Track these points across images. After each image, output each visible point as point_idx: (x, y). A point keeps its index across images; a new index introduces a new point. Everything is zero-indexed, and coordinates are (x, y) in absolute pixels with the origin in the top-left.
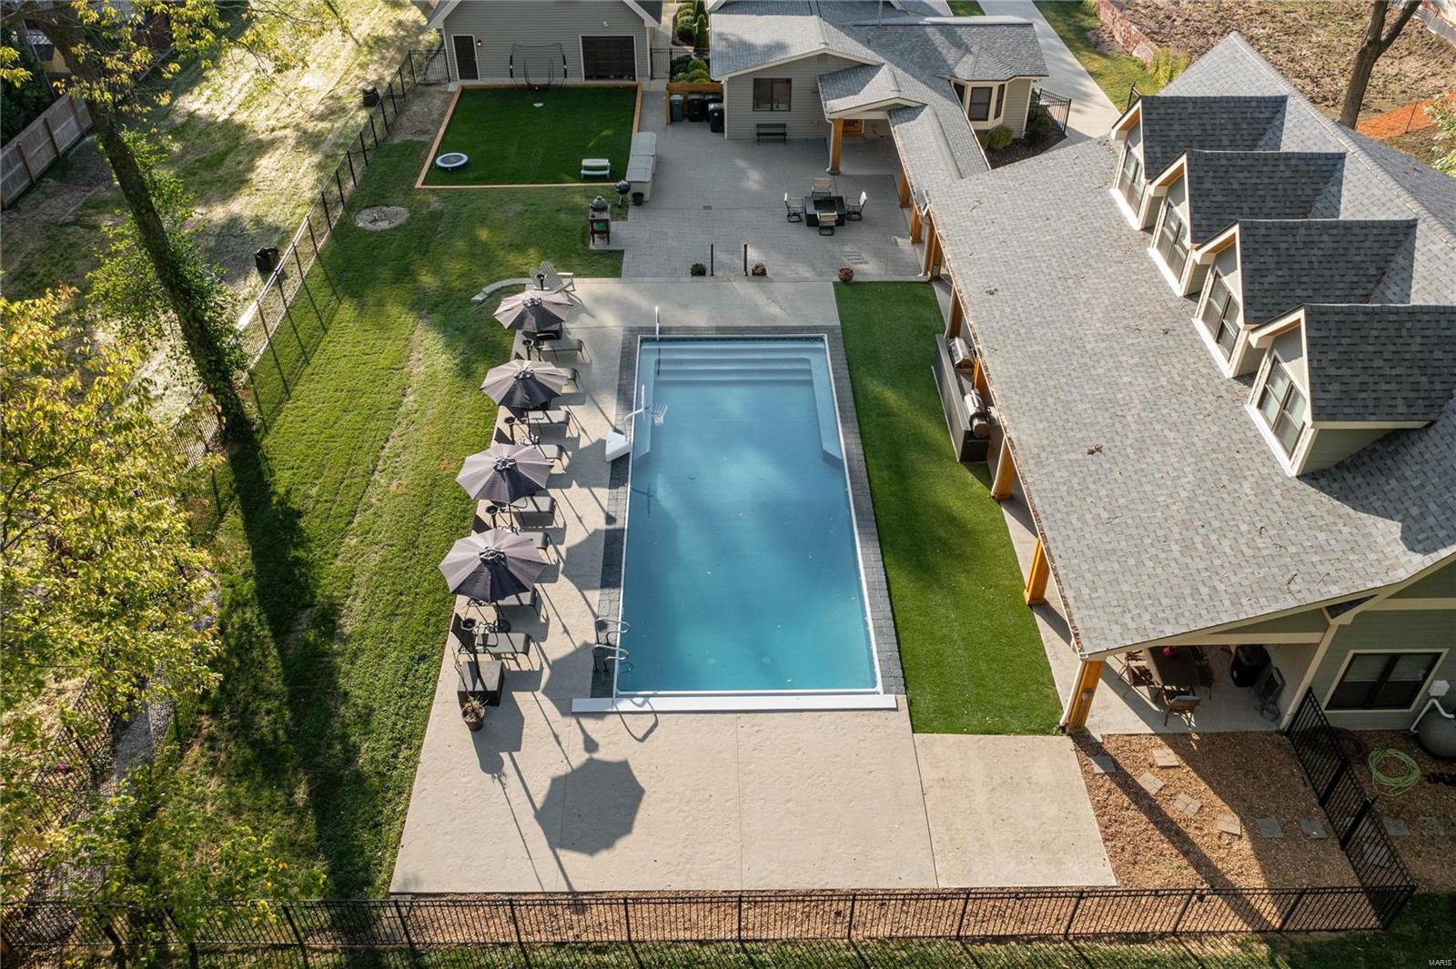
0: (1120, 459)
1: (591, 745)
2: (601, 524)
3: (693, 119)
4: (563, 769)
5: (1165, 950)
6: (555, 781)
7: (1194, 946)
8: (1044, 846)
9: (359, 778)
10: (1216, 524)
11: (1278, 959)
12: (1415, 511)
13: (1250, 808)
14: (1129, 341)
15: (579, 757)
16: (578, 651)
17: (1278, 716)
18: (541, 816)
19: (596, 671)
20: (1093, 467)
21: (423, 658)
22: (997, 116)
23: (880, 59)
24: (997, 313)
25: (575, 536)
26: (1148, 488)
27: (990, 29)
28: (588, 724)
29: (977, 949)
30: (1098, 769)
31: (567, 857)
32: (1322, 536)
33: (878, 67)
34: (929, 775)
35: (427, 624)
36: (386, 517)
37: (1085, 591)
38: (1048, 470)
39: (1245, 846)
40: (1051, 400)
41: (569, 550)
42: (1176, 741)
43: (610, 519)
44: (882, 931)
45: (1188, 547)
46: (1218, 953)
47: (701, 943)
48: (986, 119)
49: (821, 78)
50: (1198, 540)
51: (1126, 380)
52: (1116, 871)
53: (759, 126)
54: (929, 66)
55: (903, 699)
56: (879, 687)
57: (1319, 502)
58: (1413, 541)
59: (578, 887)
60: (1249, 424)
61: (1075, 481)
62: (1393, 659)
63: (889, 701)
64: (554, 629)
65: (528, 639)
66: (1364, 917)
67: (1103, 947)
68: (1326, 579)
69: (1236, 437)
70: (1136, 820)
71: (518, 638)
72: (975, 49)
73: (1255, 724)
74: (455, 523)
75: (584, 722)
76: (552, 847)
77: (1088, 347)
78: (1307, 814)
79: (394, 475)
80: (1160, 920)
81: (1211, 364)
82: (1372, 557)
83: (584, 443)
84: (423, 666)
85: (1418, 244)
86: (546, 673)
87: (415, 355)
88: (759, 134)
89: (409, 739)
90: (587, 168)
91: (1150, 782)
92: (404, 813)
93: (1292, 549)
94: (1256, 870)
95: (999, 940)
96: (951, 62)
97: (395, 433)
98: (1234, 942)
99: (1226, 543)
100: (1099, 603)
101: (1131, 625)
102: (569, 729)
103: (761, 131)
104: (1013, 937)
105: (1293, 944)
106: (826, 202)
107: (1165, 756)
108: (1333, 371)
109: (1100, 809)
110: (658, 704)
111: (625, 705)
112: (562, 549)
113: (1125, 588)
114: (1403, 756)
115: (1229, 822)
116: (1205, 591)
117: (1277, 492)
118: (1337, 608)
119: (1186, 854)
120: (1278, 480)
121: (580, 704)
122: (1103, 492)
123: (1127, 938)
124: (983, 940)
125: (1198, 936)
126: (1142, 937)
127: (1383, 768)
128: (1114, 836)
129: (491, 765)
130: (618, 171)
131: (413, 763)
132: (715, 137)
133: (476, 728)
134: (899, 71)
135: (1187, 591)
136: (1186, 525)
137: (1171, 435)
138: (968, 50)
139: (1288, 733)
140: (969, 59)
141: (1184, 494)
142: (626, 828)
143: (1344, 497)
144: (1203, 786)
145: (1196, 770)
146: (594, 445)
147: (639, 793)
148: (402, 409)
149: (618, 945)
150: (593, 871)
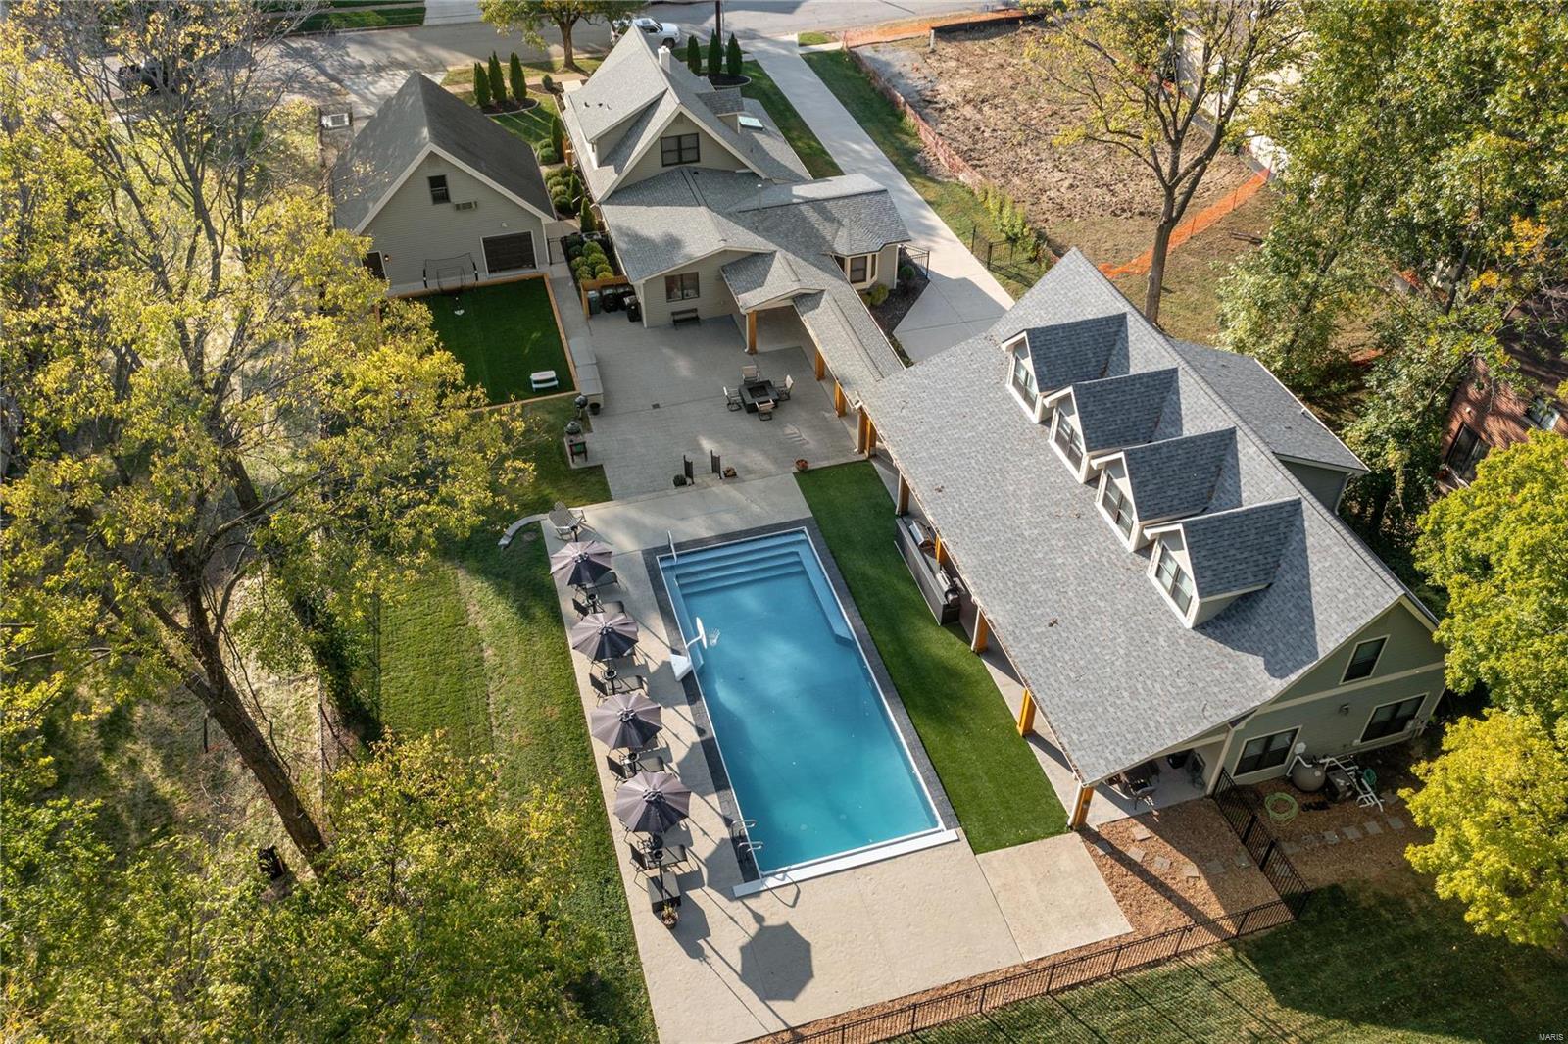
0: (1072, 629)
1: (759, 918)
2: (696, 738)
3: (608, 310)
4: (747, 939)
5: (1172, 967)
6: (743, 949)
7: (1189, 960)
8: (1082, 915)
9: (604, 985)
10: (1148, 672)
11: (1240, 955)
12: (1270, 649)
13: (1201, 857)
14: (1054, 527)
15: (753, 928)
16: (719, 847)
17: (1204, 786)
18: (744, 977)
19: (740, 861)
20: (1055, 638)
21: (607, 881)
22: (873, 275)
23: (771, 247)
24: (949, 509)
25: (679, 753)
26: (1097, 650)
27: (855, 200)
28: (751, 903)
29: (1061, 997)
30: (1101, 852)
31: (776, 1005)
32: (1217, 672)
33: (772, 254)
34: (995, 883)
35: (597, 852)
36: (523, 769)
37: (1075, 737)
38: (1024, 643)
39: (1203, 884)
40: (1011, 584)
42: (1144, 819)
43: (700, 732)
44: (999, 1001)
45: (1134, 694)
46: (1204, 960)
48: (864, 280)
49: (723, 268)
50: (1139, 686)
51: (1060, 561)
52: (1131, 921)
53: (673, 313)
54: (813, 248)
55: (960, 830)
56: (941, 825)
57: (1209, 646)
58: (1275, 669)
59: (793, 1024)
60: (1152, 588)
61: (1045, 650)
62: (1270, 739)
63: (951, 835)
64: (695, 834)
65: (683, 848)
66: (1283, 916)
67: (1136, 975)
68: (1226, 705)
69: (1146, 601)
70: (1134, 882)
71: (676, 851)
72: (845, 221)
73: (1190, 794)
74: (580, 762)
75: (747, 902)
76: (763, 999)
77: (1026, 534)
78: (1236, 852)
79: (510, 729)
80: (1165, 949)
81: (1116, 541)
82: (1250, 684)
83: (653, 667)
84: (610, 888)
85: (1239, 447)
86: (704, 871)
87: (472, 609)
88: (675, 321)
89: (627, 945)
90: (537, 382)
91: (1135, 853)
92: (648, 1003)
93: (1200, 685)
94: (1214, 899)
95: (1072, 987)
96: (829, 238)
97: (491, 689)
98: (1212, 951)
99: (1158, 686)
100: (1085, 745)
101: (1111, 758)
102: (736, 908)
103: (677, 317)
104: (1081, 983)
105: (1246, 943)
106: (758, 388)
107: (1141, 832)
108: (1206, 563)
109: (1110, 879)
110: (795, 876)
111: (771, 882)
112: (673, 765)
113: (1100, 730)
114: (1285, 796)
115: (1191, 870)
116: (1152, 724)
117: (1181, 642)
118: (1234, 722)
119: (1170, 899)
120: (1180, 632)
121: (741, 889)
122: (1067, 657)
123: (1149, 965)
124: (1063, 990)
125: (1190, 953)
126: (1157, 962)
127: (1274, 808)
128: (1123, 898)
129: (695, 952)
130: (565, 382)
131: (637, 963)
132: (634, 326)
133: (671, 928)
134: (790, 256)
135: (1141, 727)
136: (1128, 675)
137: (1102, 604)
138: (840, 224)
139: (1213, 796)
140: (843, 233)
141: (1122, 652)
142: (810, 975)
143: (1225, 640)
144: (1169, 848)
145: (1162, 837)
146: (660, 667)
147: (806, 947)
148: (486, 664)
150: (798, 1010)
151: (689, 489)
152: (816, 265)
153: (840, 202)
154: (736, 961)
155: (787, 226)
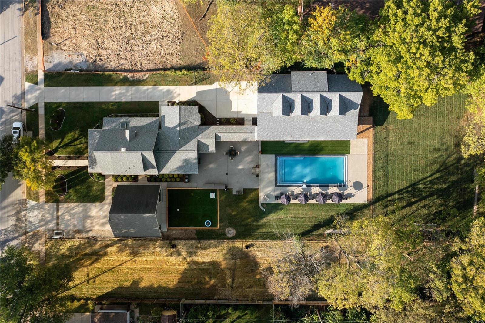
1: (351, 186)
4: (354, 189)
5: (374, 136)
8: (363, 144)
9: (354, 208)
10: (345, 124)
12: (352, 108)
15: (352, 187)
16: (338, 189)
18: (359, 190)
19: (342, 187)
20: (331, 133)
23: (196, 140)
24: (297, 136)
25: (320, 190)
26: (337, 128)
31: (363, 187)
32: (350, 116)
33: (198, 141)
34: (355, 153)
37: (349, 138)
38: (330, 137)
40: (318, 134)
41: (322, 191)
43: (318, 186)
44: (371, 160)
47: (373, 175)
50: (346, 126)
52: (366, 138)
58: (355, 109)
61: (333, 135)
63: (346, 156)
64: (335, 191)
66: (371, 117)
67: (374, 141)
69: (333, 118)
70: (361, 135)
75: (348, 187)
76: (362, 189)
79: (308, 214)
82: (354, 113)
83: (302, 191)
85: (324, 96)
86: (342, 192)
87: (278, 217)
89: (350, 204)
92: (358, 203)
93: (351, 119)
97: (299, 216)
98: (373, 130)
102: (348, 189)
105: (374, 125)
106: (229, 153)
109: (359, 138)
110: (346, 180)
111: (346, 183)
119: (364, 131)
121: (346, 187)
124: (373, 152)
125: (373, 133)
126: (373, 138)
128: (362, 137)
129: (354, 196)
134: (199, 137)
136: (343, 126)
138: (189, 121)
140: (192, 121)
142: (360, 182)
146: (303, 189)
147: (357, 182)
148: (293, 216)
149: (373, 182)
150: (365, 185)
151: (260, 174)
152: (203, 132)
153: (181, 118)
154: (356, 191)
155: (187, 134)
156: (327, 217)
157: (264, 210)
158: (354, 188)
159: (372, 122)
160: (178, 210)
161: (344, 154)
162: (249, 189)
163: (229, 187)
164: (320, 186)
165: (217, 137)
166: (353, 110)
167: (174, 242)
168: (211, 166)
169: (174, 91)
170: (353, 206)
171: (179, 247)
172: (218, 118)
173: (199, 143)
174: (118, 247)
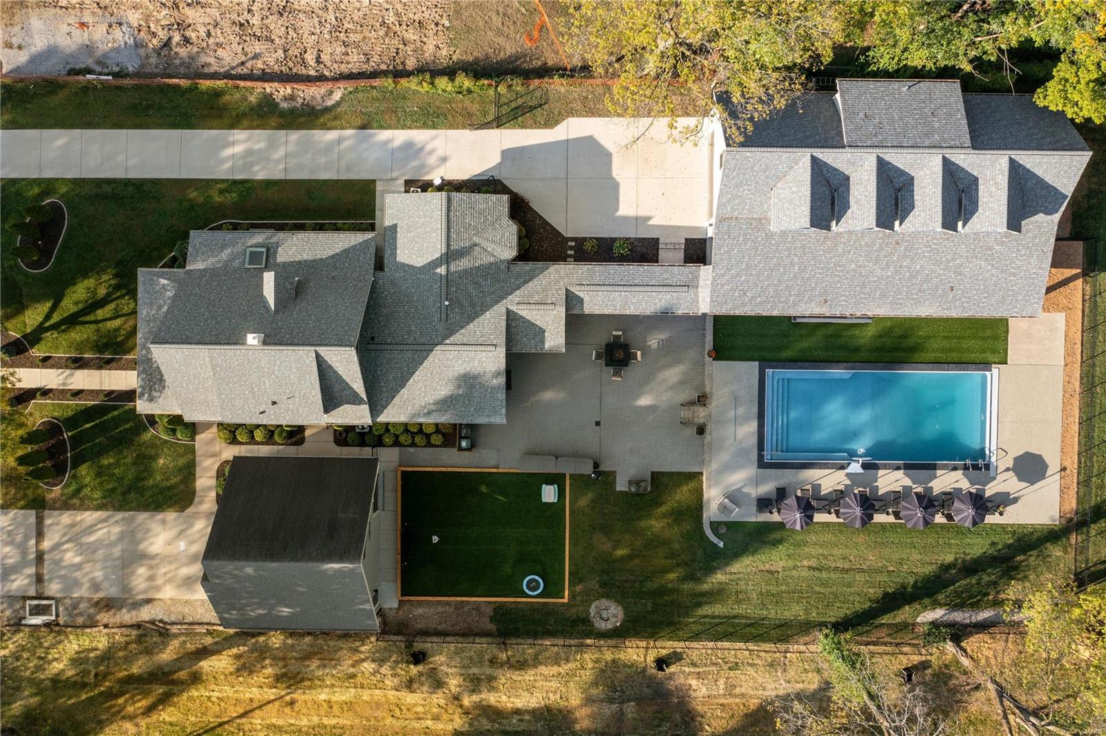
0: (960, 282)
1: (1008, 470)
4: (1015, 479)
6: (1020, 480)
7: (1087, 297)
9: (1018, 541)
10: (1007, 262)
11: (1091, 274)
12: (1043, 209)
14: (895, 258)
15: (1011, 473)
16: (966, 477)
18: (1032, 483)
19: (977, 470)
20: (960, 292)
23: (499, 309)
24: (843, 303)
25: (907, 482)
26: (980, 277)
27: (453, 224)
28: (999, 471)
31: (1049, 473)
32: (1030, 234)
34: (1024, 361)
35: (952, 531)
36: (894, 557)
37: (1015, 310)
38: (952, 307)
39: (1053, 270)
40: (915, 296)
41: (914, 484)
43: (898, 468)
44: (1077, 384)
45: (1014, 275)
46: (1089, 291)
47: (1079, 435)
50: (1012, 270)
51: (918, 267)
52: (1060, 312)
54: (501, 276)
55: (993, 366)
59: (1059, 469)
61: (963, 299)
63: (995, 371)
64: (957, 486)
66: (1080, 245)
67: (1086, 323)
72: (476, 240)
74: (898, 530)
75: (998, 473)
76: (1044, 478)
77: (889, 274)
79: (864, 560)
82: (1045, 224)
87: (767, 568)
89: (1003, 527)
92: (1032, 525)
93: (1031, 245)
94: (1062, 270)
95: (1082, 352)
96: (492, 260)
97: (832, 565)
98: (1085, 284)
99: (1017, 262)
100: (1022, 307)
102: (1000, 478)
104: (1081, 347)
105: (1087, 269)
110: (993, 448)
111: (993, 459)
113: (1021, 298)
116: (1034, 276)
121: (992, 473)
122: (975, 292)
123: (1083, 315)
124: (1082, 356)
125: (1084, 295)
128: (1048, 309)
129: (1016, 500)
130: (556, 479)
134: (513, 298)
137: (958, 262)
138: (477, 245)
140: (488, 246)
141: (990, 267)
142: (1039, 456)
147: (1027, 453)
149: (1079, 458)
150: (1053, 466)
151: (708, 429)
152: (526, 282)
153: (453, 236)
154: (1025, 484)
155: (471, 288)
156: (928, 570)
157: (721, 545)
158: (1017, 474)
159: (1080, 258)
160: (435, 539)
161: (986, 365)
162: (672, 474)
163: (602, 468)
164: (907, 467)
165: (571, 300)
166: (1040, 217)
167: (418, 646)
168: (548, 395)
169: (429, 147)
170: (1014, 533)
171: (439, 659)
172: (572, 239)
173: (512, 319)
174: (238, 657)
